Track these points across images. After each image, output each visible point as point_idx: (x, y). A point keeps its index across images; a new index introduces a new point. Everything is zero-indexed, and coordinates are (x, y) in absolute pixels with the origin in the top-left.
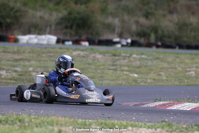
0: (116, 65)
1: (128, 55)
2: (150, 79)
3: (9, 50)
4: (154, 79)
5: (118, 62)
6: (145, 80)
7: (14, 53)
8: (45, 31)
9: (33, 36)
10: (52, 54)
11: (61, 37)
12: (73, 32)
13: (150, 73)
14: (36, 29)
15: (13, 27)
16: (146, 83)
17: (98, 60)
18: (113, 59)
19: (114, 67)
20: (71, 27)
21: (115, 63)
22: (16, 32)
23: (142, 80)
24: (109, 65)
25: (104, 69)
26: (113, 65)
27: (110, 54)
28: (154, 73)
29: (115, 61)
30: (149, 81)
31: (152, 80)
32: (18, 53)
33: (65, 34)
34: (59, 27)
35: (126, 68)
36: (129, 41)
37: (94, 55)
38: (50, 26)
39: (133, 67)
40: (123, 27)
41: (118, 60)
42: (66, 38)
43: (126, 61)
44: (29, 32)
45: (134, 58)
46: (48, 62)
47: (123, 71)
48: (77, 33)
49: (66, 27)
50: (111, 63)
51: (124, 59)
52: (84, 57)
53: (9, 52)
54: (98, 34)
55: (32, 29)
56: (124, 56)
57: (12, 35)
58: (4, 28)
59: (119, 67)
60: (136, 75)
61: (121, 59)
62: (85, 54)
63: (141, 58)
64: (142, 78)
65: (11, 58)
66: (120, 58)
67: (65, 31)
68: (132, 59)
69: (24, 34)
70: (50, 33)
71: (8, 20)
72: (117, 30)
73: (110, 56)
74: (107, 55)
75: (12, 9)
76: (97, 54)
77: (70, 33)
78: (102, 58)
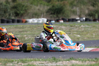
0: (70, 31)
1: (79, 26)
2: (86, 37)
3: (18, 27)
4: (88, 37)
5: (73, 30)
6: (83, 38)
7: (20, 28)
8: (41, 16)
9: (34, 19)
10: (39, 28)
11: (49, 19)
12: (55, 16)
13: (87, 34)
14: (36, 15)
15: (24, 15)
16: (84, 39)
18: (70, 28)
19: (69, 32)
20: (54, 14)
21: (71, 30)
22: (25, 17)
23: (82, 38)
24: (67, 31)
26: (69, 31)
27: (69, 26)
28: (89, 34)
29: (71, 29)
30: (85, 38)
31: (87, 38)
32: (22, 28)
33: (51, 17)
34: (48, 14)
35: (75, 33)
36: (84, 19)
37: (61, 27)
38: (44, 14)
39: (79, 32)
40: (81, 12)
41: (72, 29)
42: (51, 19)
43: (76, 29)
45: (82, 27)
46: (36, 32)
47: (73, 34)
48: (57, 16)
49: (52, 14)
50: (68, 30)
51: (76, 28)
52: (55, 28)
53: (18, 28)
54: (68, 16)
55: (34, 16)
56: (76, 27)
57: (24, 19)
58: (20, 16)
59: (72, 32)
60: (79, 36)
62: (57, 27)
63: (85, 27)
64: (82, 37)
65: (18, 31)
66: (74, 27)
67: (51, 15)
68: (80, 28)
69: (30, 18)
70: (43, 17)
71: (22, 12)
72: (78, 13)
73: (69, 27)
74: (68, 26)
75: (23, 6)
76: (63, 26)
77: (54, 17)
78: (65, 28)
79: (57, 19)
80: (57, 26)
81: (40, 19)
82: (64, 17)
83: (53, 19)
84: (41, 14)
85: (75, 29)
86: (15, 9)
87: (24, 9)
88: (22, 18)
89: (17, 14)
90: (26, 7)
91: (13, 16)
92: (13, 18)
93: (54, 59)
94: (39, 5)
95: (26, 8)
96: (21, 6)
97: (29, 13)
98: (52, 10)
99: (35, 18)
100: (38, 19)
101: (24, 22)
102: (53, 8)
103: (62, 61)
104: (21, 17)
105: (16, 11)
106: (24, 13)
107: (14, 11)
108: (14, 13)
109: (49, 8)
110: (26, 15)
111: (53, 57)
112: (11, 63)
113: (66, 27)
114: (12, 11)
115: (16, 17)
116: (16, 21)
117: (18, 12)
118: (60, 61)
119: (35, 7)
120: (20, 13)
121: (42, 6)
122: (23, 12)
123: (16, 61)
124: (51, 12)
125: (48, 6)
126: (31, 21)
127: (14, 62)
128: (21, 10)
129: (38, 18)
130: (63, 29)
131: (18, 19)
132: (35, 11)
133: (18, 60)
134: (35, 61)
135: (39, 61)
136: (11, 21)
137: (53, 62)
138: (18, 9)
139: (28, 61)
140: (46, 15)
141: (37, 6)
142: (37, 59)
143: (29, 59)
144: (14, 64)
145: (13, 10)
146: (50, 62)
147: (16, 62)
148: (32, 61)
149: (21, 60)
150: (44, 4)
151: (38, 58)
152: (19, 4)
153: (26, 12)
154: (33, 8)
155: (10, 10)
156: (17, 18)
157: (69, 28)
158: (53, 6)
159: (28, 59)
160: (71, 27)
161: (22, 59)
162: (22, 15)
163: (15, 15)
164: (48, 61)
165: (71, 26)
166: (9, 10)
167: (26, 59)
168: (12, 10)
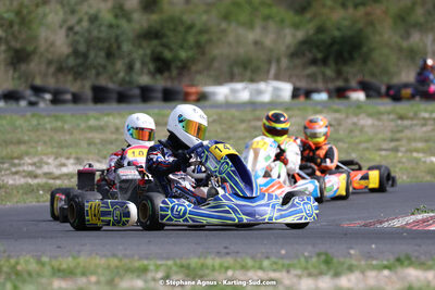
0: (397, 140)
5: (407, 133)
8: (268, 71)
9: (239, 86)
11: (303, 84)
12: (329, 72)
14: (246, 69)
15: (194, 68)
17: (362, 129)
18: (397, 126)
19: (393, 144)
20: (324, 62)
21: (399, 135)
22: (199, 78)
24: (384, 140)
25: (367, 149)
26: (392, 140)
27: (392, 117)
29: (401, 131)
33: (312, 77)
34: (298, 61)
35: (420, 145)
37: (355, 120)
38: (278, 61)
41: (406, 128)
42: (313, 86)
43: (424, 129)
44: (231, 78)
47: (411, 151)
48: (339, 73)
49: (314, 62)
50: (388, 134)
51: (424, 125)
54: (385, 72)
55: (236, 70)
56: (424, 119)
57: (192, 85)
58: (174, 72)
59: (404, 142)
61: (416, 125)
62: (335, 119)
66: (415, 122)
67: (312, 69)
69: (219, 81)
70: (277, 78)
71: (183, 54)
73: (392, 120)
74: (385, 117)
75: (190, 28)
76: (362, 116)
77: (324, 74)
78: (373, 125)
79: (340, 83)
80: (337, 115)
81: (262, 86)
82: (368, 79)
83: (320, 85)
84: (269, 62)
85: (420, 131)
86: (155, 42)
87: (191, 39)
88: (186, 81)
89: (161, 65)
90: (201, 32)
91: (145, 70)
92: (145, 80)
93: (328, 262)
94: (258, 23)
95: (204, 38)
96: (181, 29)
97: (213, 59)
98: (317, 47)
99: (242, 81)
100: (253, 86)
101: (193, 97)
102: (322, 37)
103: (363, 272)
104: (180, 74)
105: (159, 49)
106: (193, 60)
107: (147, 49)
108: (147, 60)
109: (300, 35)
110: (199, 66)
111: (319, 255)
112: (138, 277)
113: (379, 119)
114: (141, 52)
115: (158, 77)
116: (160, 95)
117: (168, 55)
118: (351, 269)
119: (241, 31)
120: (176, 58)
121: (272, 26)
122: (190, 53)
123: (158, 267)
124: (309, 56)
125: (296, 26)
126: (222, 92)
127: (150, 275)
128: (182, 47)
129: (252, 80)
130: (366, 129)
131: (169, 84)
132: (241, 51)
133: (170, 263)
134: (244, 268)
135: (261, 268)
136: (137, 92)
137: (321, 274)
138: (165, 40)
139: (214, 269)
140: (288, 68)
141: (251, 26)
142: (250, 262)
143: (217, 262)
144: (152, 284)
145: (145, 43)
146: (310, 275)
147: (160, 275)
148: (227, 269)
149: (182, 266)
150: (282, 21)
151: (253, 258)
152: (171, 20)
153: (203, 54)
154: (231, 38)
155: (133, 45)
156: (161, 83)
157: (392, 124)
158: (320, 30)
159: (209, 261)
160: (399, 122)
161: (185, 262)
162: (184, 68)
163: (152, 67)
164: (298, 272)
165: (401, 118)
166: (126, 47)
167: (202, 261)
168: (140, 46)
